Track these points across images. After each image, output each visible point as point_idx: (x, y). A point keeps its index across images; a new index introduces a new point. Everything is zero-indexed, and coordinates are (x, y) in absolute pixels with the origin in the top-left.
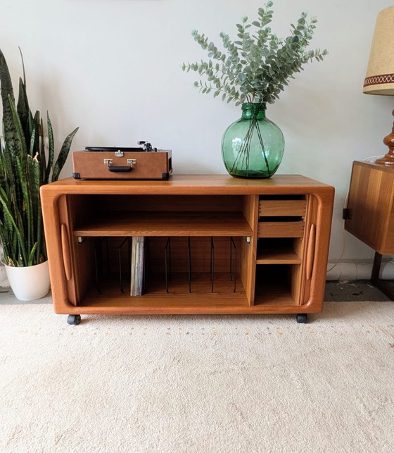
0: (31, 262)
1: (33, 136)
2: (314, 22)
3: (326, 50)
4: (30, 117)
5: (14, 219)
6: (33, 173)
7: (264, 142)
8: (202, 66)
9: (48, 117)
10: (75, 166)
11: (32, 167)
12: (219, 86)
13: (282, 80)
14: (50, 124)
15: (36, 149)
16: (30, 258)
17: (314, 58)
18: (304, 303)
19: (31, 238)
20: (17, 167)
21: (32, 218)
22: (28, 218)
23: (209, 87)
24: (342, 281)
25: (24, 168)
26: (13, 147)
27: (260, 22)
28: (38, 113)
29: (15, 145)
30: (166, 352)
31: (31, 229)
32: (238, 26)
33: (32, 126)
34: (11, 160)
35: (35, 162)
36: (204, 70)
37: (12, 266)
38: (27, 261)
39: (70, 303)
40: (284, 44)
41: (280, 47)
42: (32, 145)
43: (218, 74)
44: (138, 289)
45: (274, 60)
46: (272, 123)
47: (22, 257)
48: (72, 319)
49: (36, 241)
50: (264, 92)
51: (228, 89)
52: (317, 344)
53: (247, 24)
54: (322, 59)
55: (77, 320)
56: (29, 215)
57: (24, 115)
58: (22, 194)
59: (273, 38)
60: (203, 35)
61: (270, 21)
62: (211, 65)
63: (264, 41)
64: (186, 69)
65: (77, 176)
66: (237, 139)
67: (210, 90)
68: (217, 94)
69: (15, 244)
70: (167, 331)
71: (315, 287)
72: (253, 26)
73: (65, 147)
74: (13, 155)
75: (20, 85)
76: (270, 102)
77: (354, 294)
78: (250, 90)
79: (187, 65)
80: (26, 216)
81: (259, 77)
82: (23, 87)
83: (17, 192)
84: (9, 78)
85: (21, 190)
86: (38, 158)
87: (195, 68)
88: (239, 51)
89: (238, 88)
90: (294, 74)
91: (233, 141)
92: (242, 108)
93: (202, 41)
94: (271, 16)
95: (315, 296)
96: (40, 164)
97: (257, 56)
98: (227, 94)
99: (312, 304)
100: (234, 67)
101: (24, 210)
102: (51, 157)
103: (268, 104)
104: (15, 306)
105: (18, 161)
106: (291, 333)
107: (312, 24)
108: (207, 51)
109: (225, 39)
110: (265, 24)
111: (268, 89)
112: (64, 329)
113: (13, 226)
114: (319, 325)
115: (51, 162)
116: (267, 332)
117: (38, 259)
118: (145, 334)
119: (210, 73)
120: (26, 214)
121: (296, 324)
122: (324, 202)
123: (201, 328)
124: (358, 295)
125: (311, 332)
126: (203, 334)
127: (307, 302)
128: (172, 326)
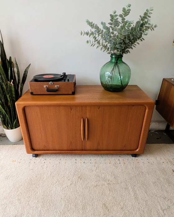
0: (14, 127)
1: (9, 71)
3: (156, 25)
4: (7, 61)
5: (5, 110)
6: (11, 90)
8: (91, 33)
9: (16, 61)
11: (11, 87)
14: (16, 63)
15: (12, 78)
16: (14, 126)
17: (149, 29)
18: (135, 150)
19: (13, 118)
20: (4, 87)
21: (13, 109)
22: (11, 109)
24: (152, 131)
25: (7, 88)
27: (123, 15)
28: (10, 57)
30: (75, 173)
31: (13, 113)
33: (9, 65)
35: (11, 85)
36: (92, 36)
37: (6, 129)
39: (33, 149)
41: (132, 26)
43: (99, 38)
46: (126, 64)
47: (10, 125)
48: (34, 155)
52: (140, 169)
54: (154, 30)
55: (36, 156)
58: (7, 99)
64: (83, 34)
65: (32, 94)
66: (108, 73)
67: (94, 45)
69: (6, 120)
70: (75, 161)
73: (25, 74)
74: (1, 82)
76: (125, 53)
77: (157, 139)
82: (2, 45)
83: (5, 98)
85: (7, 97)
86: (13, 83)
87: (87, 34)
91: (106, 73)
92: (111, 56)
93: (91, 25)
96: (14, 86)
99: (139, 151)
101: (9, 105)
102: (19, 80)
103: (124, 55)
104: (9, 146)
105: (4, 85)
106: (129, 163)
111: (125, 48)
112: (31, 160)
113: (5, 114)
114: (142, 158)
115: (19, 82)
116: (118, 162)
117: (17, 126)
118: (66, 163)
119: (95, 38)
120: (10, 107)
121: (132, 157)
122: (149, 109)
123: (90, 159)
124: (159, 139)
125: (138, 163)
126: (91, 163)
127: (137, 149)
128: (77, 158)
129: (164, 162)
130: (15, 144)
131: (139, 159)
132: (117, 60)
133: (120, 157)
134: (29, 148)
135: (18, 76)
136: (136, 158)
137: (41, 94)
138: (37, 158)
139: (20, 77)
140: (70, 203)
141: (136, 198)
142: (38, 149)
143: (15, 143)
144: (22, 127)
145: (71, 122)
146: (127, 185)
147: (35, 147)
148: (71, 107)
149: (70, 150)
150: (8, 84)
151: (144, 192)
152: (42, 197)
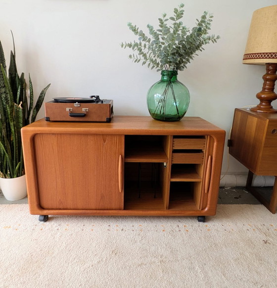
0: (16, 175)
1: (19, 90)
2: (211, 17)
3: (219, 36)
4: (17, 78)
5: (5, 147)
6: (18, 116)
7: (176, 96)
8: (135, 45)
9: (30, 77)
10: (47, 112)
11: (17, 112)
12: (146, 58)
13: (189, 56)
14: (30, 82)
15: (21, 99)
16: (15, 172)
17: (210, 41)
18: (203, 209)
19: (16, 159)
20: (7, 111)
21: (17, 145)
22: (14, 145)
23: (139, 58)
24: (227, 187)
25: (12, 112)
26: (5, 98)
27: (175, 18)
28: (23, 74)
29: (6, 96)
30: (107, 246)
31: (16, 153)
32: (159, 19)
33: (19, 83)
34: (3, 107)
35: (19, 108)
36: (136, 48)
38: (13, 174)
39: (40, 207)
40: (191, 32)
42: (18, 96)
43: (145, 51)
45: (184, 42)
46: (182, 84)
47: (10, 171)
48: (42, 218)
49: (19, 161)
50: (176, 64)
51: (152, 60)
52: (212, 240)
53: (166, 18)
54: (216, 42)
55: (46, 219)
56: (15, 143)
57: (13, 76)
58: (10, 130)
59: (184, 28)
60: (135, 26)
61: (182, 17)
62: (140, 44)
63: (177, 31)
64: (124, 46)
65: (48, 119)
66: (157, 95)
67: (139, 60)
68: (144, 63)
69: (5, 163)
70: (108, 228)
71: (211, 198)
72: (169, 20)
73: (41, 97)
74: (4, 103)
75: (11, 55)
76: (180, 70)
77: (235, 198)
78: (167, 62)
79: (124, 44)
80: (13, 144)
81: (173, 54)
82: (13, 57)
83: (7, 128)
84: (3, 52)
85: (10, 127)
86: (22, 105)
87: (130, 46)
88: (160, 37)
89: (159, 60)
90: (197, 52)
91: (155, 96)
92: (162, 74)
93: (135, 30)
94: (182, 14)
95: (210, 205)
96: (23, 110)
97: (173, 40)
98: (151, 64)
99: (209, 210)
100: (156, 47)
101: (12, 140)
102: (31, 104)
103: (179, 72)
104: (4, 205)
105: (8, 108)
106: (194, 230)
107: (210, 19)
108: (138, 37)
109: (150, 28)
110: (179, 19)
111: (179, 61)
112: (36, 225)
113: (4, 152)
114: (213, 223)
115: (31, 108)
116: (177, 229)
117: (21, 173)
118: (92, 230)
119: (140, 50)
120: (13, 143)
121: (198, 222)
122: (218, 141)
123: (131, 225)
124: (238, 198)
125: (208, 230)
126: (133, 231)
127: (205, 208)
128: (111, 224)
129: (249, 229)
130: (13, 203)
131: (209, 225)
132: (171, 78)
133: (179, 221)
136: (205, 224)
137: (62, 120)
138: (47, 223)
142: (50, 207)
144: (28, 176)
145: (104, 161)
146: (192, 263)
147: (45, 203)
148: (104, 135)
149: (101, 210)
150: (13, 107)
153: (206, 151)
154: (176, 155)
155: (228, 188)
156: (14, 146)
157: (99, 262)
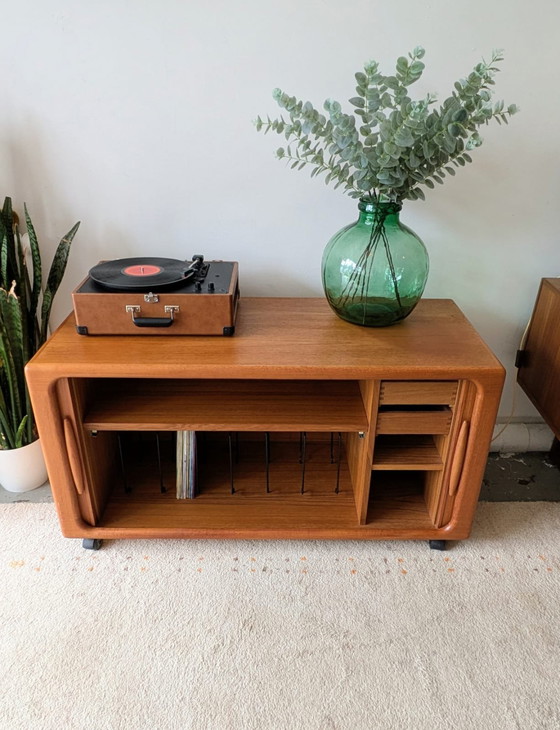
0: (20, 443)
1: (5, 248)
3: (514, 105)
6: (11, 315)
9: (26, 213)
11: (8, 306)
14: (30, 226)
15: (12, 274)
16: (17, 437)
17: (492, 119)
18: (442, 526)
19: (17, 411)
21: (15, 379)
22: (9, 378)
24: (505, 453)
28: (8, 200)
30: (232, 609)
31: (14, 395)
35: (11, 298)
38: (14, 440)
39: (85, 523)
42: (4, 262)
44: (188, 489)
47: (5, 435)
48: (91, 544)
49: (24, 415)
52: (456, 595)
54: (507, 122)
55: (98, 544)
64: (264, 127)
65: (84, 331)
66: (349, 262)
70: (234, 565)
71: (461, 507)
77: (521, 482)
86: (16, 291)
91: (343, 263)
92: (360, 206)
95: (458, 519)
96: (20, 301)
99: (455, 529)
102: (38, 278)
104: (1, 506)
106: (419, 571)
111: (406, 182)
112: (78, 559)
114: (463, 553)
115: (37, 287)
116: (383, 568)
117: (30, 436)
118: (200, 570)
119: (306, 143)
120: (5, 373)
121: (429, 551)
122: (486, 392)
123: (284, 558)
124: (526, 483)
125: (450, 570)
126: (288, 572)
127: (447, 524)
128: (241, 554)
129: (539, 566)
130: (21, 499)
131: (453, 555)
132: (382, 220)
133: (389, 548)
134: (73, 518)
135: (34, 265)
136: (446, 554)
137: (117, 332)
138: (101, 553)
139: (40, 269)
140: (211, 715)
141: (437, 696)
143: (19, 494)
146: (407, 650)
151: (463, 675)
152: (115, 694)
153: (456, 407)
154: (386, 416)
155: (509, 456)
156: (7, 382)
157: (216, 649)
